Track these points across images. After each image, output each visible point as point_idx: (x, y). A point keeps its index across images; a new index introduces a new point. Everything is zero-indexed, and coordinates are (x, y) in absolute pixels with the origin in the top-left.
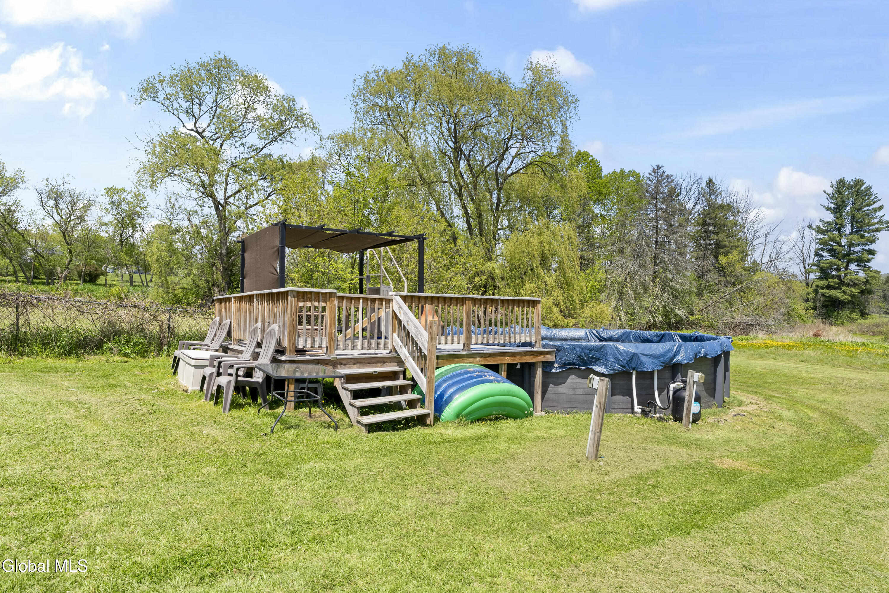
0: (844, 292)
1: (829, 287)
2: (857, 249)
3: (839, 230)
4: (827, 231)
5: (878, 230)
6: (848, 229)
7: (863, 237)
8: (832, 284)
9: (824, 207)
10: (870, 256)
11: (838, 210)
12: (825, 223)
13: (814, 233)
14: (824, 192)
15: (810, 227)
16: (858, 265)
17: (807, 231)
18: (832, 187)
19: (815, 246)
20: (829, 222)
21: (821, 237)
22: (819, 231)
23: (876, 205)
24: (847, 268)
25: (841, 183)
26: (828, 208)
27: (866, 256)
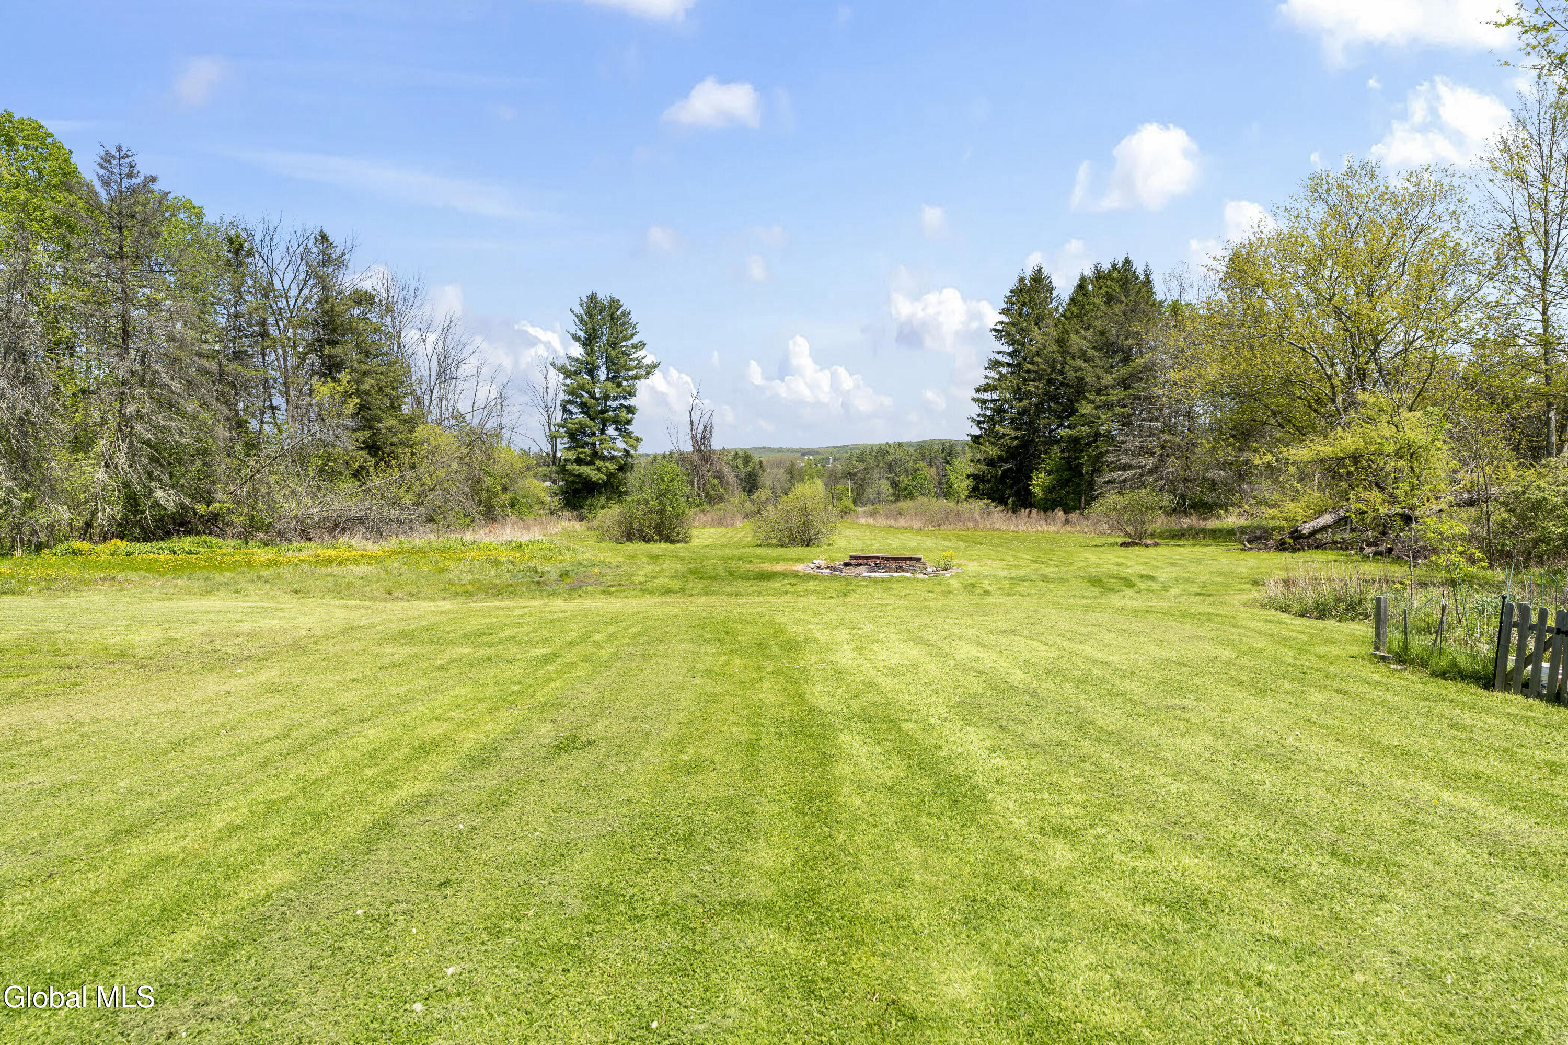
0: (599, 469)
1: (579, 461)
2: (614, 404)
3: (591, 373)
4: (576, 373)
5: (636, 377)
6: (602, 374)
7: (619, 385)
8: (582, 456)
9: (572, 335)
10: (630, 416)
11: (588, 342)
12: (573, 359)
13: (562, 376)
14: (572, 311)
15: (554, 365)
16: (617, 429)
17: (552, 373)
18: (581, 305)
19: (562, 396)
20: (577, 360)
21: (568, 382)
22: (568, 374)
23: (634, 340)
24: (603, 431)
25: (593, 298)
26: (577, 338)
27: (624, 414)
